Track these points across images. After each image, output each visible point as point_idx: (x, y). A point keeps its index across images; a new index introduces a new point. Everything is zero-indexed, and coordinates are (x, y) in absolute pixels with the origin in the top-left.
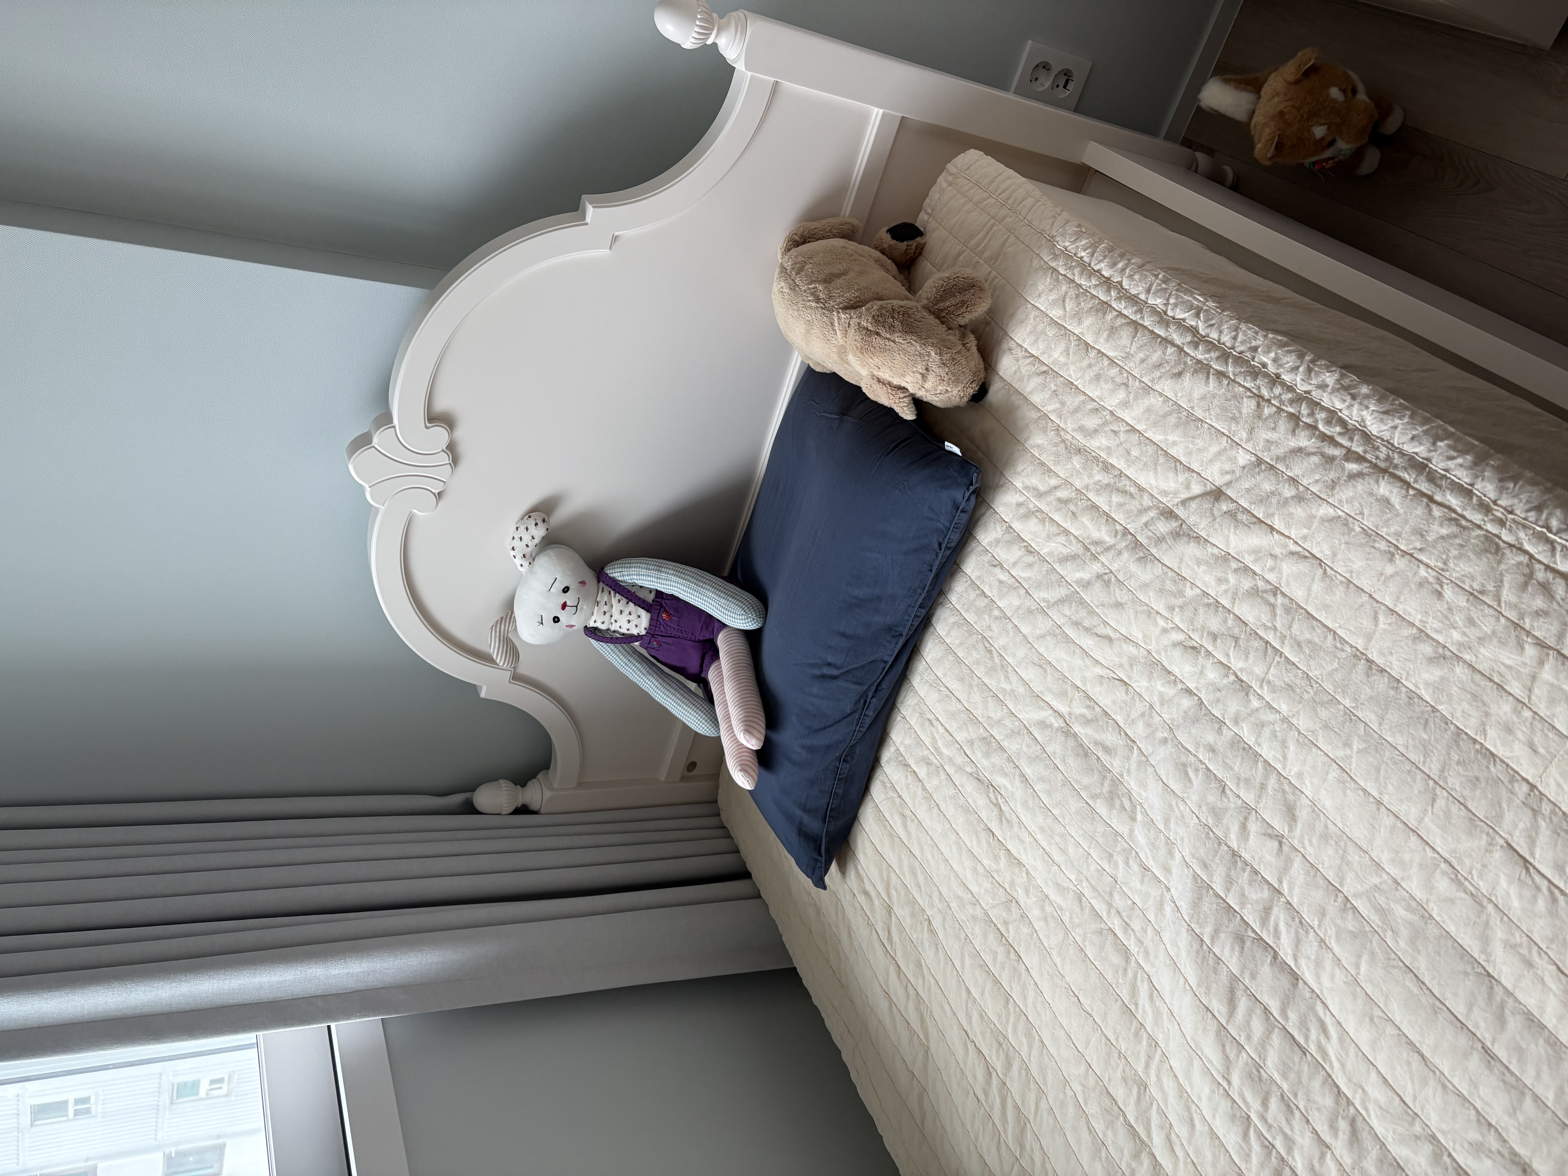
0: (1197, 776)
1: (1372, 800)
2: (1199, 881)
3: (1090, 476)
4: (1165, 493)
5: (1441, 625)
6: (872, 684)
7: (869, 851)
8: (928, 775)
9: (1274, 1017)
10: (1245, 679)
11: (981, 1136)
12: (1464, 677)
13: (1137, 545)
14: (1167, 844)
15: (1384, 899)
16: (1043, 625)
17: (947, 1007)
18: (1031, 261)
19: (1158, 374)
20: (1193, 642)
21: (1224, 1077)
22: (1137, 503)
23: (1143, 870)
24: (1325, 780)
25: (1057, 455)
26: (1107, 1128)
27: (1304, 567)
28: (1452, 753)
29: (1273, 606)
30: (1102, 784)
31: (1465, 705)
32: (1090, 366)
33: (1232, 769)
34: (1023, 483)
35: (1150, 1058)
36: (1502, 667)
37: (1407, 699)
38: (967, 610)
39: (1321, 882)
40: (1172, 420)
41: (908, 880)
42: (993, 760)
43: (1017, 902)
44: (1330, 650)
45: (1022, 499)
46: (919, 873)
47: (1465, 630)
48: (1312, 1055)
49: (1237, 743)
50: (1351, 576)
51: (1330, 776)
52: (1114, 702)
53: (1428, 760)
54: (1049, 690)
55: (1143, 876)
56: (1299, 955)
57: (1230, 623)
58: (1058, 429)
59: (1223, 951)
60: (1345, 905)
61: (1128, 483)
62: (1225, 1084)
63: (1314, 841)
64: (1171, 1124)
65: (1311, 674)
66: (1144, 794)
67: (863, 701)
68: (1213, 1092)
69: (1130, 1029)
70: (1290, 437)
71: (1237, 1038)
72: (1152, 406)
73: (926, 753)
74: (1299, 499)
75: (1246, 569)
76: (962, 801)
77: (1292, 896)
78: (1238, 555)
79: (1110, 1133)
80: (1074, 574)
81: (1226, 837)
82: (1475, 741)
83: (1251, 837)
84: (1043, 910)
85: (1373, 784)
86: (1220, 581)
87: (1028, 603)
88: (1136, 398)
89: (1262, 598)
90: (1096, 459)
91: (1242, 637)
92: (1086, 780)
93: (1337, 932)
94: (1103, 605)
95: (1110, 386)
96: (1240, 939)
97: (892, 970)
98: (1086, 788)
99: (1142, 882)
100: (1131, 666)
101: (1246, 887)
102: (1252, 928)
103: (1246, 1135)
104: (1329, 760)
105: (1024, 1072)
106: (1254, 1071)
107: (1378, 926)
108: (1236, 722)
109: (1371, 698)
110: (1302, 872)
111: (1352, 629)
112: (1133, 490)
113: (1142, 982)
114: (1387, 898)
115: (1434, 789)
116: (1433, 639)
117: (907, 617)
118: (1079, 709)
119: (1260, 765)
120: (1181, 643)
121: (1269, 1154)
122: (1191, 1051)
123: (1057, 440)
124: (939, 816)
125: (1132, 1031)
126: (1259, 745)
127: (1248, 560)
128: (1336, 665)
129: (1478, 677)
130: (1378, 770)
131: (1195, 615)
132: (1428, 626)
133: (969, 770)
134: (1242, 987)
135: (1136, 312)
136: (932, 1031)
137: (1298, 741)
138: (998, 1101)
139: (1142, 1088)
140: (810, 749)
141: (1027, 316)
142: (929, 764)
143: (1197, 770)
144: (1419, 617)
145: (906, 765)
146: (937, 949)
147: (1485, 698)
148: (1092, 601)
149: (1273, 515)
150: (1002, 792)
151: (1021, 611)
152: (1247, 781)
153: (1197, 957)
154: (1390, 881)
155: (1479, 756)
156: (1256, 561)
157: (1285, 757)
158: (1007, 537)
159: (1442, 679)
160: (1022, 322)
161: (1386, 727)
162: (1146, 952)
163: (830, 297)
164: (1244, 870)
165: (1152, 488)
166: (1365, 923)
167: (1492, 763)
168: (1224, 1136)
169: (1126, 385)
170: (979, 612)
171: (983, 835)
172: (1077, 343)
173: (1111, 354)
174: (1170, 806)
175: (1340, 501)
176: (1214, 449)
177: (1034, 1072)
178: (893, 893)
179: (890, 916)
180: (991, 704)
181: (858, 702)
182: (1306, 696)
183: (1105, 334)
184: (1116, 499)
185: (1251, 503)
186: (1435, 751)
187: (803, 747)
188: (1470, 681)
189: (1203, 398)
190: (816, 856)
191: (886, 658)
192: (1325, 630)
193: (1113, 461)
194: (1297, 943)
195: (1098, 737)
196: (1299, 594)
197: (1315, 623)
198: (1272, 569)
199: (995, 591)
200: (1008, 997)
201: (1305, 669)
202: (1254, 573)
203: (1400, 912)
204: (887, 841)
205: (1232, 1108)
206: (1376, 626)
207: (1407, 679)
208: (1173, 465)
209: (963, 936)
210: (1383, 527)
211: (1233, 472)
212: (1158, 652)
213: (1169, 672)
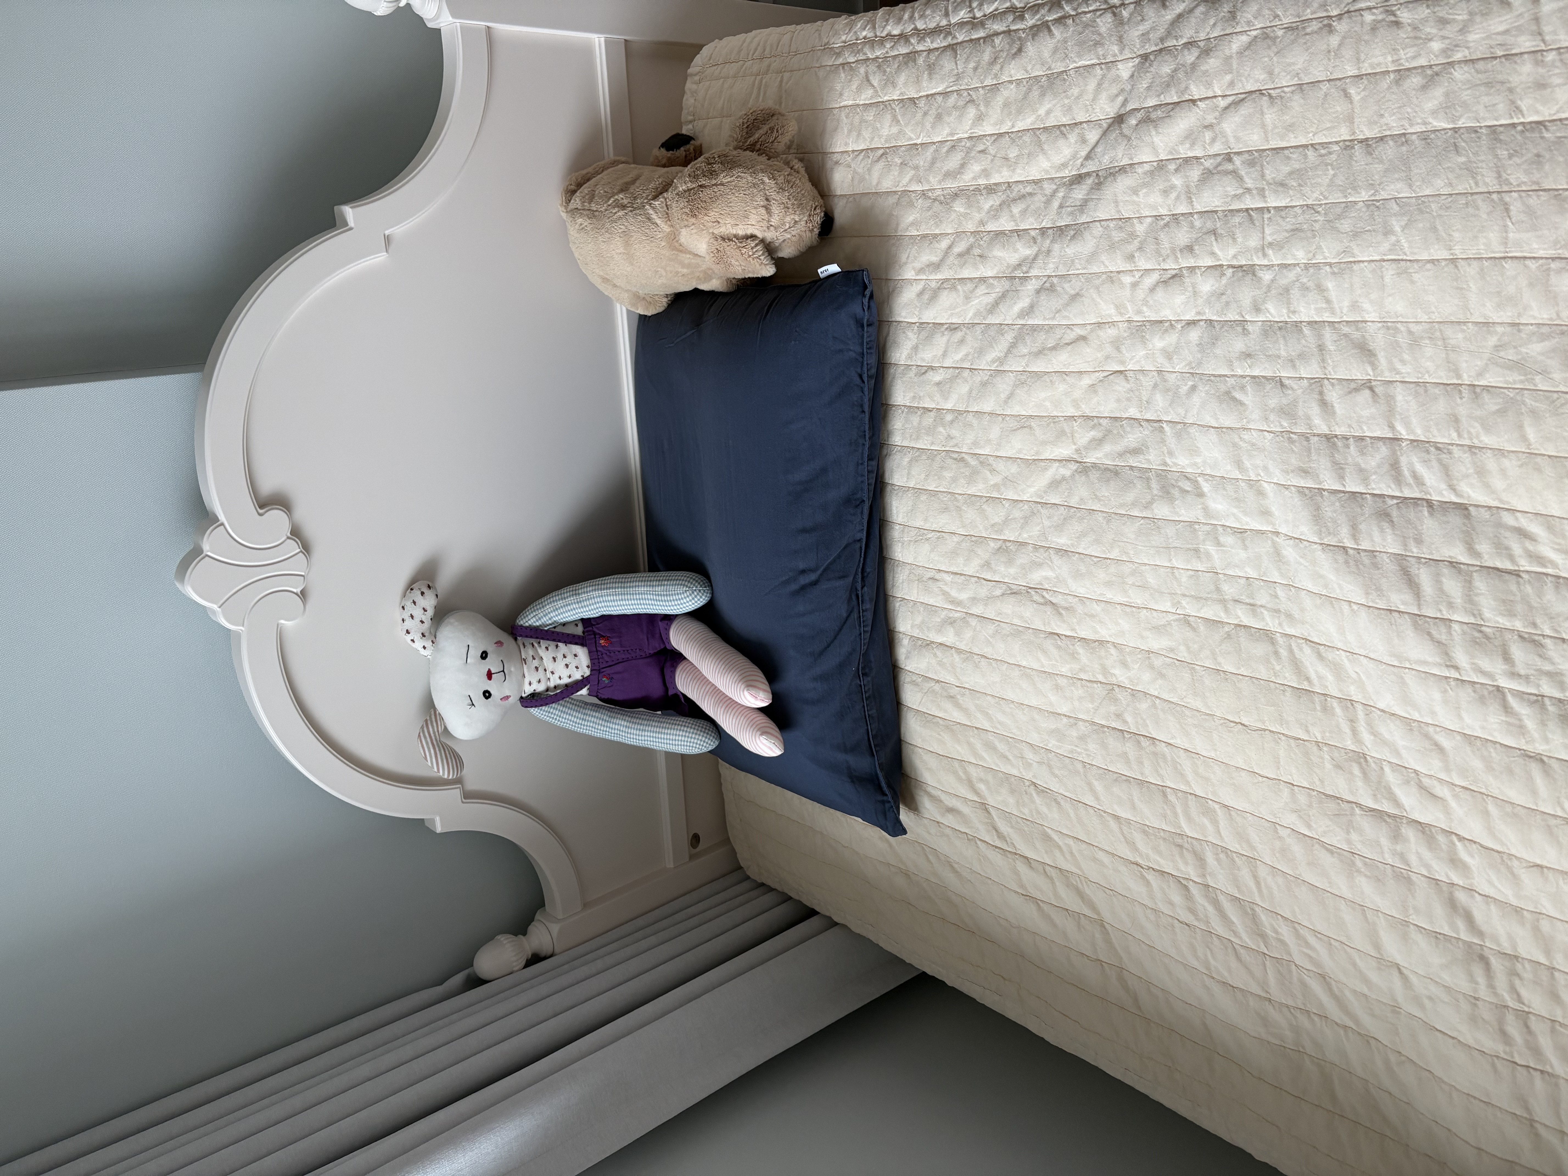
0: (1246, 394)
1: (1443, 263)
2: (1307, 492)
3: (980, 209)
4: (1064, 165)
5: (1415, 49)
6: (856, 574)
7: (932, 762)
8: (958, 634)
9: (1464, 564)
10: (1244, 263)
11: (1212, 962)
12: (1467, 76)
13: (1061, 231)
14: (1251, 486)
15: (1512, 351)
16: (1004, 386)
17: (1101, 855)
18: (816, 74)
19: (998, 67)
20: (1169, 272)
21: (1447, 666)
22: (1040, 196)
23: (1239, 535)
24: (1383, 287)
25: (936, 216)
26: (1348, 832)
27: (1245, 110)
28: (1499, 152)
29: (1234, 173)
30: (1149, 488)
31: (1485, 99)
32: (925, 114)
33: (1279, 357)
34: (914, 269)
35: (1352, 721)
36: (1499, 37)
37: (1423, 142)
38: (918, 438)
39: (1437, 391)
40: (1035, 93)
41: (990, 760)
42: (1019, 561)
43: (1119, 686)
44: (1317, 163)
45: (919, 287)
46: (997, 743)
47: (1442, 33)
48: (1527, 572)
49: (1271, 329)
50: (1299, 79)
51: (1388, 279)
52: (1118, 401)
53: (1479, 178)
54: (1044, 443)
55: (1243, 541)
56: (1455, 482)
57: (1198, 223)
58: (924, 194)
59: (1372, 541)
60: (1475, 393)
61: (1021, 186)
62: (1454, 674)
63: (1406, 357)
64: (1415, 771)
65: (1310, 202)
66: (1199, 460)
67: (855, 597)
68: (1446, 691)
69: (1315, 709)
70: (1163, 12)
71: (1439, 616)
72: (1008, 98)
73: (943, 614)
74: (1206, 52)
75: (1187, 160)
76: (1007, 629)
77: (1413, 432)
78: (1171, 153)
79: (1354, 836)
80: (1009, 314)
81: (1310, 428)
82: (1514, 125)
83: (1336, 406)
84: (1152, 667)
85: (1436, 247)
86: (1165, 192)
87: (978, 378)
88: (987, 104)
89: (1218, 173)
90: (978, 190)
91: (1218, 225)
92: (1130, 497)
93: (1482, 425)
94: (1059, 311)
95: (955, 114)
96: (1384, 515)
97: (1021, 867)
98: (1134, 504)
99: (1245, 548)
100: (1118, 349)
101: (1359, 460)
102: (1389, 496)
103: (1506, 708)
104: (1377, 264)
105: (1222, 856)
106: (1477, 634)
107: (1522, 382)
108: (1257, 309)
109: (1387, 170)
110: (1410, 398)
111: (1328, 125)
112: (1029, 189)
113: (1301, 649)
114: (1515, 347)
115: (1501, 199)
116: (1415, 68)
117: (860, 479)
118: (1084, 436)
119: (1306, 331)
120: (1158, 283)
121: (1543, 707)
122: (1396, 670)
123: (928, 203)
124: (991, 664)
125: (1318, 708)
126: (1294, 312)
127: (1185, 151)
128: (1332, 172)
129: (1480, 65)
130: (1434, 229)
131: (1158, 244)
132: (1402, 61)
133: (998, 592)
134: (1413, 560)
135: (945, 38)
136: (1098, 898)
137: (1334, 273)
138: (1210, 909)
139: (1362, 760)
140: (823, 678)
141: (838, 121)
142: (952, 622)
143: (1243, 388)
144: (1390, 59)
145: (928, 645)
146: (1058, 803)
147: (1500, 77)
148: (1045, 319)
149: (1187, 88)
150: (1046, 586)
151: (974, 393)
152: (1302, 356)
153: (1348, 567)
154: (1508, 329)
155: (1528, 134)
156: (1193, 144)
157: (1328, 301)
158: (924, 334)
159: (1447, 95)
160: (836, 129)
161: (1418, 183)
162: (1289, 616)
163: (635, 198)
164: (1347, 446)
165: (1047, 172)
166: (1505, 391)
167: (1544, 130)
168: (1483, 728)
169: (972, 101)
170: (931, 431)
171: (1049, 644)
172: (901, 105)
173: (940, 89)
174: (1235, 445)
175: (1249, 23)
176: (1092, 85)
177: (1234, 846)
178: (981, 787)
179: (989, 812)
180: (988, 509)
181: (850, 599)
182: (1317, 226)
183: (926, 76)
184: (1016, 209)
185: (1159, 96)
186: (1480, 165)
187: (815, 679)
188: (1475, 74)
189: (1055, 50)
190: (880, 798)
191: (858, 536)
192: (1301, 149)
193: (996, 179)
194: (1446, 471)
195: (1119, 448)
196: (1254, 140)
197: (1286, 152)
198: (1213, 140)
199: (937, 397)
200: (1163, 790)
201: (1302, 203)
202: (1197, 158)
203: (1535, 349)
204: (946, 737)
205: (1474, 691)
206: (1351, 103)
207: (1411, 125)
208: (1058, 132)
209: (1079, 766)
210: (1304, 11)
211: (1122, 90)
212: (1139, 312)
213: (1161, 322)
